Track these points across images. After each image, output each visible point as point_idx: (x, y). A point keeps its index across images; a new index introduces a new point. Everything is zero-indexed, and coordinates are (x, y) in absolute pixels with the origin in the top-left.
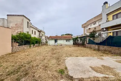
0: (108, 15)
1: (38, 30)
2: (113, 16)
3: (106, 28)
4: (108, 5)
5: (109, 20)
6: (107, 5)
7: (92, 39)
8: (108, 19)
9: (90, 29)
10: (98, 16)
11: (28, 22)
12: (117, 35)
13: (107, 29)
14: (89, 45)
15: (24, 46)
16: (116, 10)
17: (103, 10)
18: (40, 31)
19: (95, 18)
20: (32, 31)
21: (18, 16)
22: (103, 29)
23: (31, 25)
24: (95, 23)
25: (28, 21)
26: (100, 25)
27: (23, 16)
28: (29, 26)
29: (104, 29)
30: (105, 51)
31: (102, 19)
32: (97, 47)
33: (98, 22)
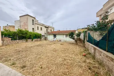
1: (45, 26)
15: (18, 40)
18: (47, 26)
20: (38, 27)
25: (33, 19)
27: (27, 15)
28: (34, 23)
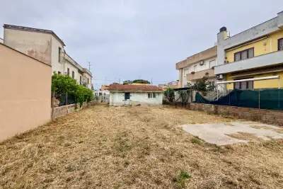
0: (226, 51)
1: (79, 67)
2: (235, 54)
3: (223, 74)
4: (228, 33)
5: (227, 60)
6: (226, 34)
7: (200, 93)
8: (226, 58)
9: (193, 73)
10: (208, 51)
11: (60, 49)
12: (240, 88)
13: (226, 76)
14: (198, 105)
15: (67, 106)
16: (240, 45)
17: (218, 41)
18: (82, 70)
19: (203, 53)
21: (38, 31)
22: (219, 75)
23: (66, 57)
24: (202, 62)
26: (213, 68)
29: (221, 77)
30: (228, 114)
31: (216, 56)
32: (213, 107)
33: (209, 61)
